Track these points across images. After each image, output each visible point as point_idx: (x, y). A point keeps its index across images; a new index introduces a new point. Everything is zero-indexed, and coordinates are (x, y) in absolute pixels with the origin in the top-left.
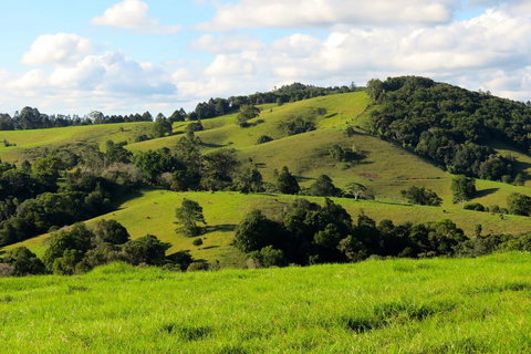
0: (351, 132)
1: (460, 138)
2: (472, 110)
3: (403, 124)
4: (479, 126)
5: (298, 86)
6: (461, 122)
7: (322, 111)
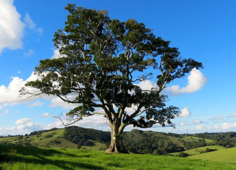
0: (58, 137)
1: (81, 138)
2: (84, 132)
3: (70, 135)
4: (85, 135)
5: (55, 128)
6: (82, 135)
7: (54, 133)
